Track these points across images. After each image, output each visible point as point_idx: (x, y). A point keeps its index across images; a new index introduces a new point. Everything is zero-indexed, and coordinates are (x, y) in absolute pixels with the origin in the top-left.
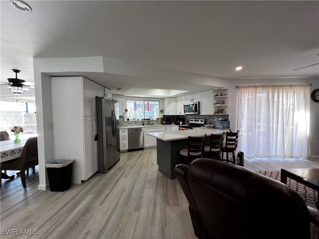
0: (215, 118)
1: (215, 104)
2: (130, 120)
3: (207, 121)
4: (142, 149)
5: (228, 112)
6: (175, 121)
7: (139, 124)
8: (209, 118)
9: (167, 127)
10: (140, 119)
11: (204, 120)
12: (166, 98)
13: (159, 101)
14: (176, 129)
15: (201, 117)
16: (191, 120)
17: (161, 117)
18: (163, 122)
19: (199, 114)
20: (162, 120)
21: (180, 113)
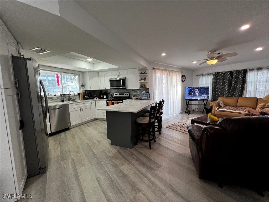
0: (138, 92)
1: (140, 80)
3: (130, 94)
4: (68, 129)
5: (148, 86)
6: (98, 96)
7: (57, 100)
8: (133, 91)
9: (92, 102)
10: (58, 94)
11: (128, 94)
12: (88, 72)
13: (79, 75)
14: (103, 103)
15: (125, 91)
16: (115, 94)
17: (83, 92)
18: (86, 97)
19: (126, 88)
20: (84, 95)
21: (104, 88)
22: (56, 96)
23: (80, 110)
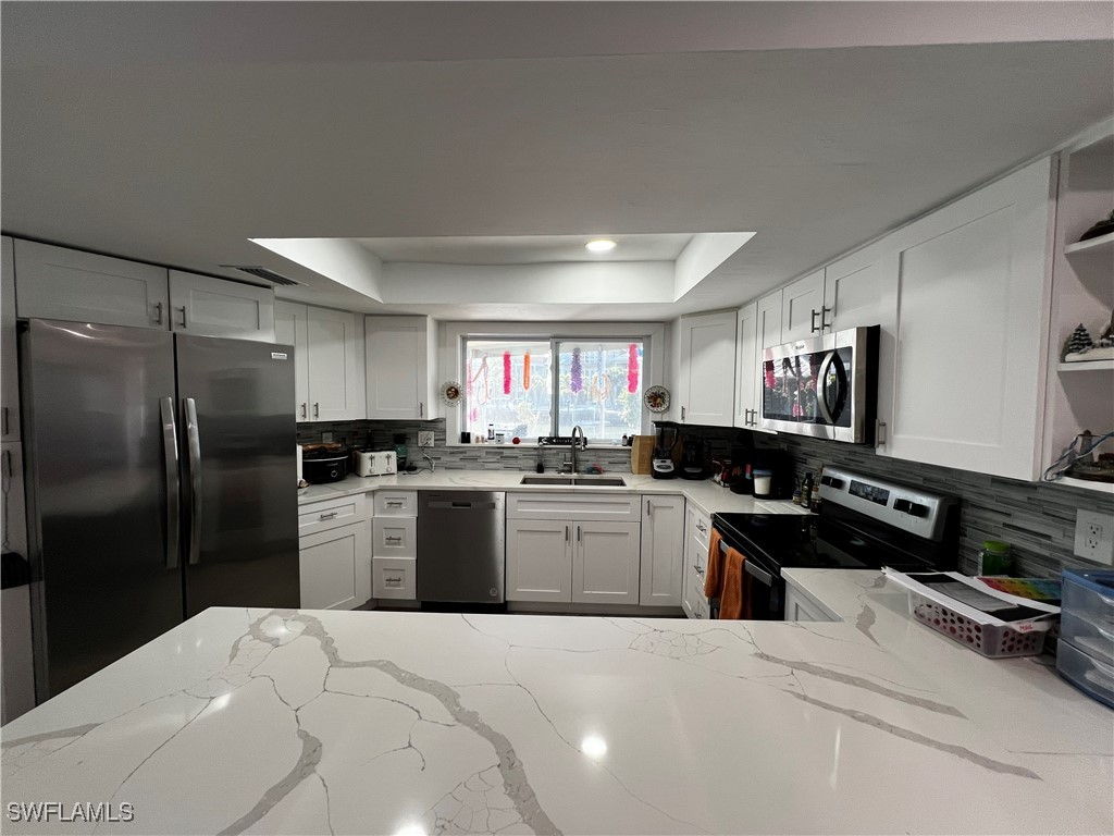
2: (473, 438)
9: (656, 502)
10: (529, 437)
11: (933, 504)
12: (680, 321)
13: (646, 340)
16: (823, 473)
18: (655, 461)
19: (872, 447)
20: (654, 448)
21: (750, 418)
23: (564, 533)
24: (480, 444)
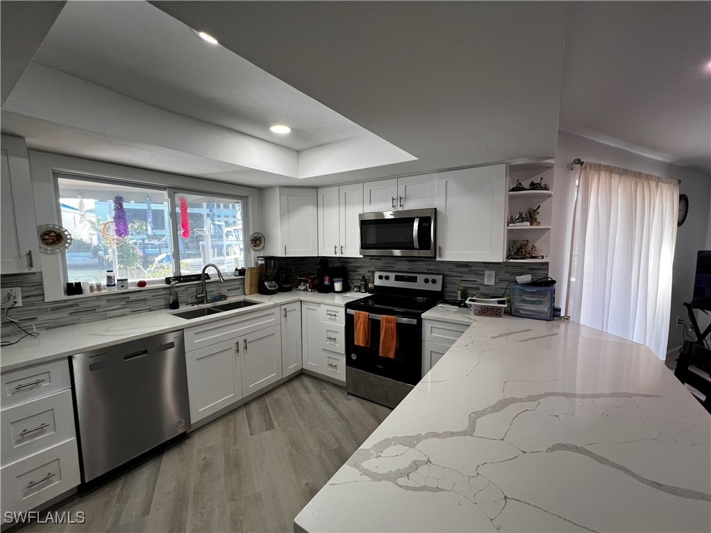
0: (487, 273)
1: (510, 222)
2: (86, 288)
3: (448, 279)
5: (547, 251)
6: (313, 280)
7: (151, 304)
9: (289, 307)
11: (439, 278)
12: (278, 190)
13: (243, 199)
14: (333, 316)
15: (422, 266)
16: (377, 274)
17: (257, 263)
18: (266, 284)
19: (435, 257)
20: (260, 276)
21: (338, 250)
22: (148, 287)
23: (234, 348)
24: (96, 293)
